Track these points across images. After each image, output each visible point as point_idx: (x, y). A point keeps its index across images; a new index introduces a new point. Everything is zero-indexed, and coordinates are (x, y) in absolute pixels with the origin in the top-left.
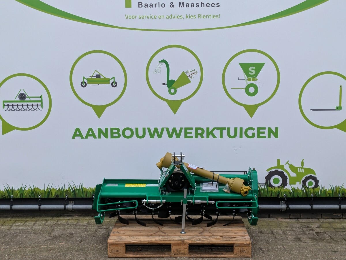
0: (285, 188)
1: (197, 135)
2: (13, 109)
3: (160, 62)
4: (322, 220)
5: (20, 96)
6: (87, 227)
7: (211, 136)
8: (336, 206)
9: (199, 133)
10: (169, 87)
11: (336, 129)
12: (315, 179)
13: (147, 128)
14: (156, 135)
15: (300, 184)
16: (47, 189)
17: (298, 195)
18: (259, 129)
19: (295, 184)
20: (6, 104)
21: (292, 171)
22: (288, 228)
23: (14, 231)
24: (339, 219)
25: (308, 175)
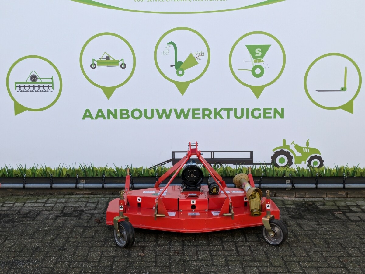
0: (290, 168)
1: (204, 116)
2: (25, 90)
3: (168, 44)
4: (327, 199)
5: (32, 77)
6: (97, 204)
7: (218, 117)
8: (341, 186)
9: (207, 114)
10: (176, 68)
11: (340, 109)
12: (320, 158)
13: (156, 109)
14: (164, 114)
15: (305, 163)
16: (58, 169)
17: (303, 174)
18: (265, 110)
19: (301, 163)
20: (18, 85)
21: (298, 151)
22: (293, 207)
23: (27, 208)
24: (344, 197)
25: (313, 155)
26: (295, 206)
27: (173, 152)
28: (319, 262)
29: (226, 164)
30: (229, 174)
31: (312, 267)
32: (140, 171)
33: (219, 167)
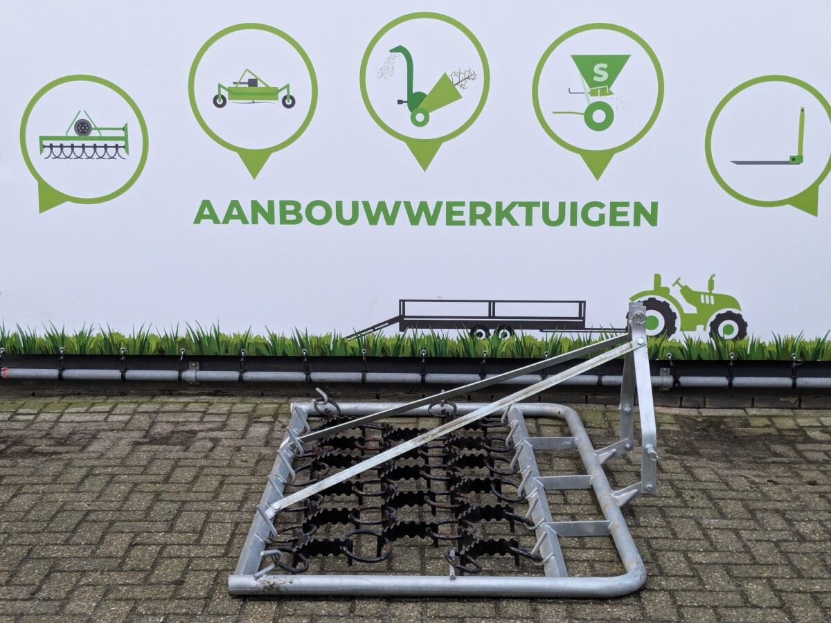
0: (670, 339)
1: (474, 218)
2: (62, 156)
3: (391, 51)
4: (753, 412)
5: (78, 126)
6: (228, 418)
7: (505, 220)
8: (786, 381)
9: (480, 213)
10: (411, 108)
11: (788, 206)
12: (738, 318)
13: (363, 202)
14: (382, 217)
15: (705, 329)
16: (139, 337)
17: (699, 355)
18: (614, 205)
19: (694, 329)
20: (47, 143)
21: (689, 301)
22: (675, 428)
23: (67, 424)
24: (792, 409)
25: (723, 311)
26: (681, 427)
27: (403, 302)
28: (732, 552)
29: (524, 331)
30: (530, 354)
31: (715, 563)
32: (326, 343)
33: (506, 335)
